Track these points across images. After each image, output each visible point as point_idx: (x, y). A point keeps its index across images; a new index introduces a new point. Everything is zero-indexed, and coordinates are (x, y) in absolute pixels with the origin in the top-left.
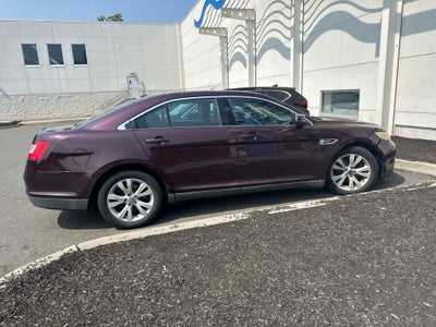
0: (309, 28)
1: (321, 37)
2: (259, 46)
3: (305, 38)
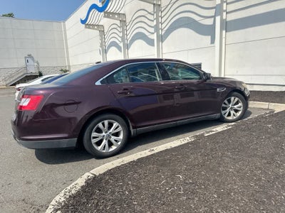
0: (165, 26)
1: (175, 31)
2: (130, 37)
3: (163, 32)
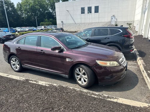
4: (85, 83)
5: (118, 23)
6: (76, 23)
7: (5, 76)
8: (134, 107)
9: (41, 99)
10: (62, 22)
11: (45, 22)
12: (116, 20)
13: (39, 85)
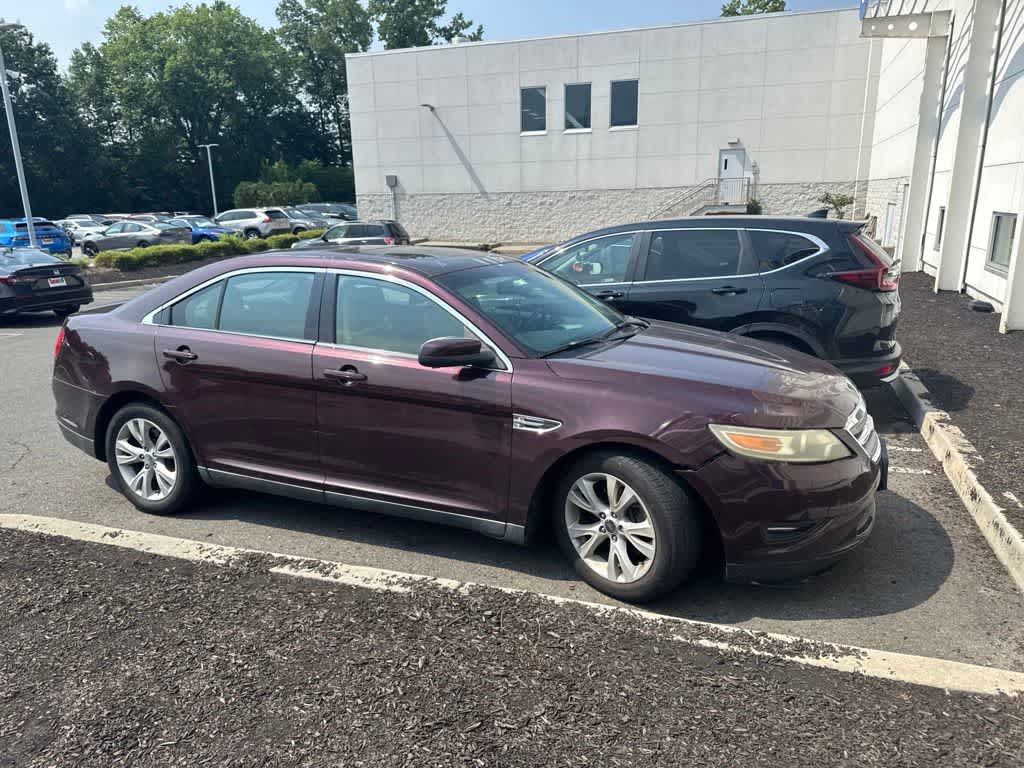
4: (636, 573)
5: (761, 195)
6: (484, 193)
7: (97, 539)
8: (961, 697)
9: (386, 668)
10: (393, 182)
11: (271, 178)
12: (749, 174)
13: (345, 589)
